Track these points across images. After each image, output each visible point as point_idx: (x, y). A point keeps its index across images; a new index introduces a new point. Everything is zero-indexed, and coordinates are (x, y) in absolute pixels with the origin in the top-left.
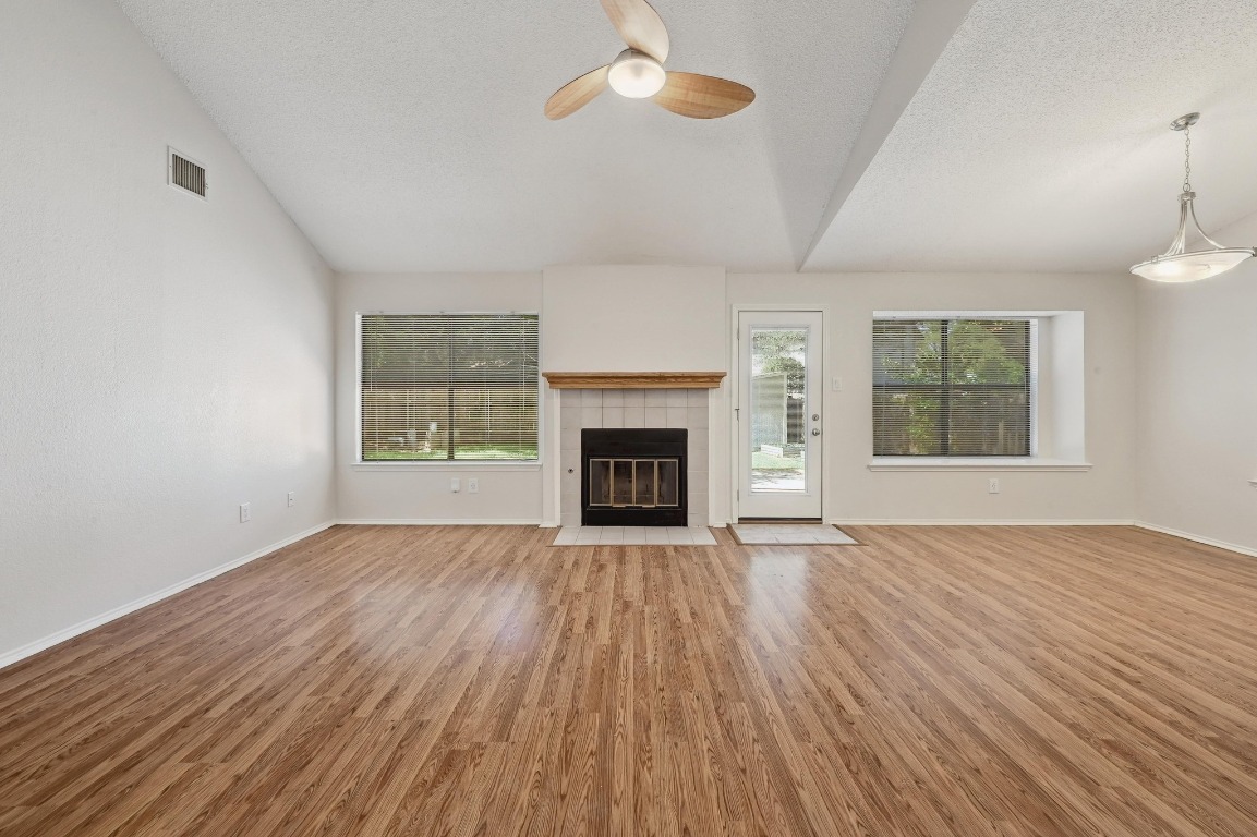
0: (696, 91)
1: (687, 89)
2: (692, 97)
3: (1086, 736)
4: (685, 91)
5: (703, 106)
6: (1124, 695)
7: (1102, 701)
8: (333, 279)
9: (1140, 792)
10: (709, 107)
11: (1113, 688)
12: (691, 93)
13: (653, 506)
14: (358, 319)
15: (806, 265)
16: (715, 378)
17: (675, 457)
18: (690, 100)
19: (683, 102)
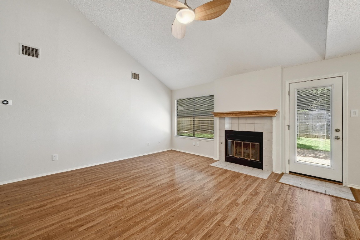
0: (208, 9)
1: (205, 10)
2: (209, 12)
4: (205, 12)
5: (215, 13)
8: (170, 92)
10: (217, 12)
12: (207, 11)
13: (249, 159)
14: (176, 101)
15: (327, 55)
16: (273, 113)
17: (258, 142)
18: (208, 13)
19: (207, 15)
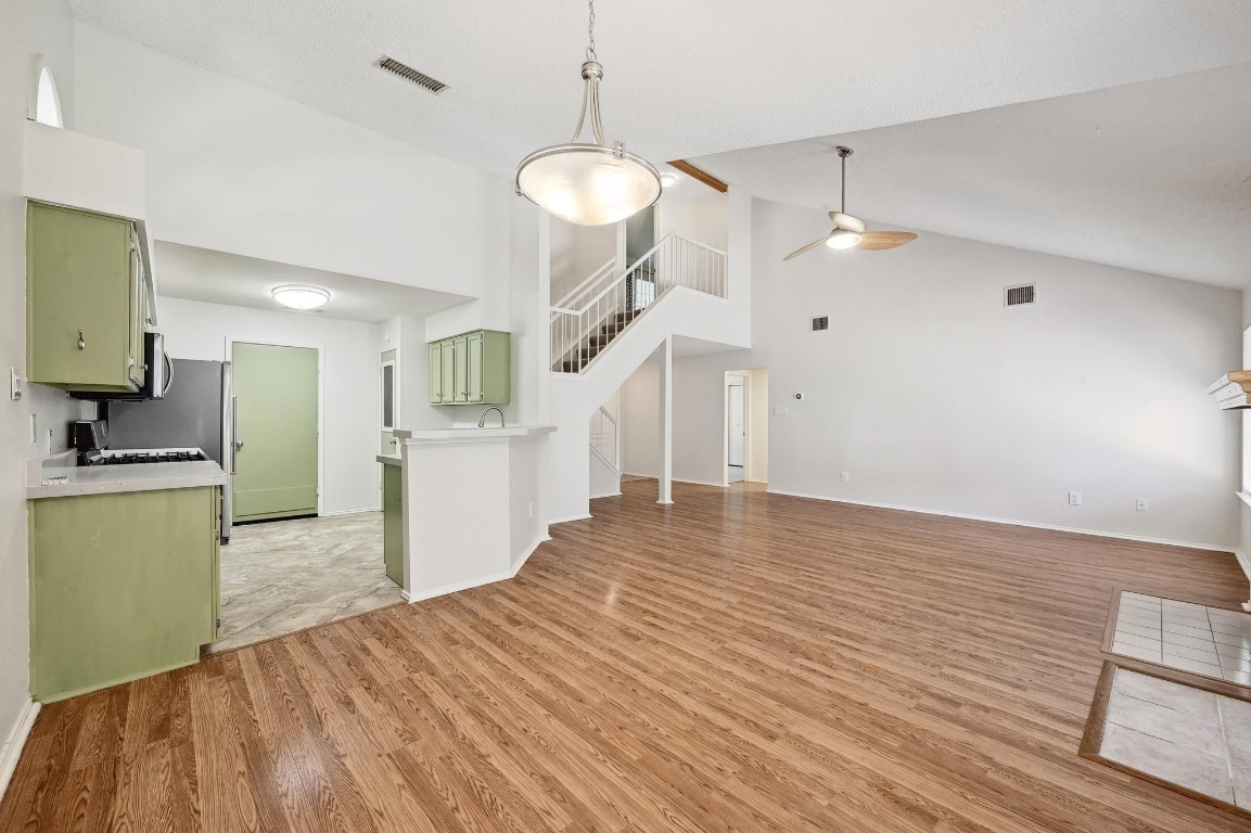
3: (661, 580)
6: (650, 602)
7: (659, 596)
9: (643, 571)
11: (656, 605)
